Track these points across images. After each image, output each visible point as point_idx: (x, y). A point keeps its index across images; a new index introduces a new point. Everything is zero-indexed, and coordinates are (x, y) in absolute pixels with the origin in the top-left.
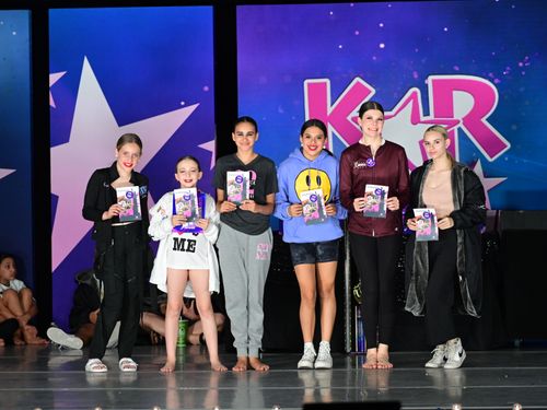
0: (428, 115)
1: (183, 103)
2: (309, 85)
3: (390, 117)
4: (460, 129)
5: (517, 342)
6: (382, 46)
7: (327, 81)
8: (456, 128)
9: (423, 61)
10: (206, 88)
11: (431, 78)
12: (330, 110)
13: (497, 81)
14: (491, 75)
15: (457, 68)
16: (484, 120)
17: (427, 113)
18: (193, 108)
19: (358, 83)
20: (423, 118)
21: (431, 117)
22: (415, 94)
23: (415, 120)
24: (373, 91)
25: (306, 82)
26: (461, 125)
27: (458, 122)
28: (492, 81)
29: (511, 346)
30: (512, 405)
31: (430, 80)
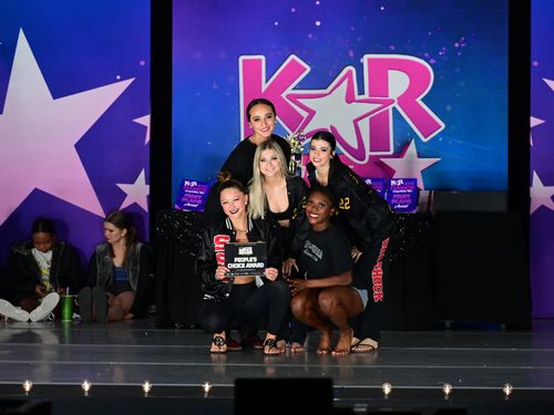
0: (363, 94)
1: (118, 77)
2: (244, 61)
3: (325, 95)
4: (394, 109)
5: (448, 323)
6: (318, 23)
7: (263, 58)
8: (390, 108)
9: (359, 40)
10: (142, 63)
11: (366, 57)
12: (264, 86)
13: (432, 61)
14: (426, 55)
15: (393, 48)
16: (419, 100)
17: (361, 92)
18: (128, 82)
19: (293, 60)
20: (357, 97)
21: (366, 96)
22: (350, 72)
23: (350, 99)
24: (308, 69)
25: (242, 58)
26: (396, 105)
27: (392, 102)
28: (427, 60)
29: (442, 327)
30: (442, 385)
31: (365, 59)
